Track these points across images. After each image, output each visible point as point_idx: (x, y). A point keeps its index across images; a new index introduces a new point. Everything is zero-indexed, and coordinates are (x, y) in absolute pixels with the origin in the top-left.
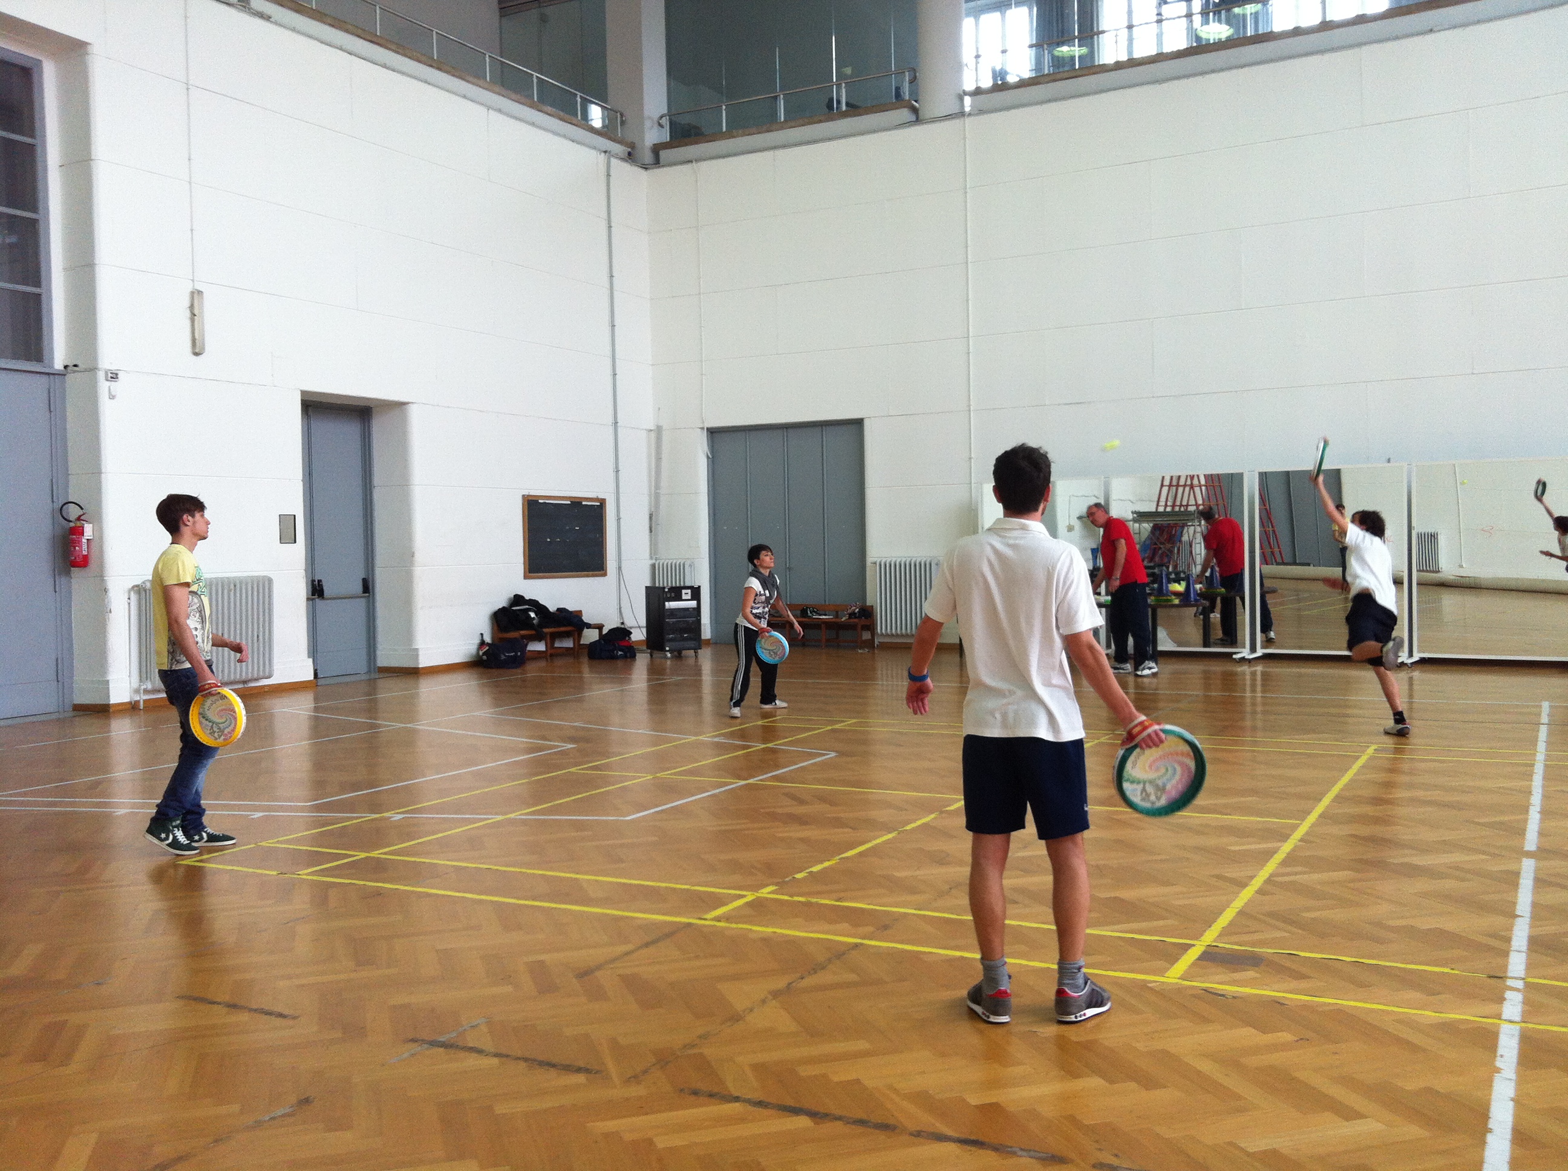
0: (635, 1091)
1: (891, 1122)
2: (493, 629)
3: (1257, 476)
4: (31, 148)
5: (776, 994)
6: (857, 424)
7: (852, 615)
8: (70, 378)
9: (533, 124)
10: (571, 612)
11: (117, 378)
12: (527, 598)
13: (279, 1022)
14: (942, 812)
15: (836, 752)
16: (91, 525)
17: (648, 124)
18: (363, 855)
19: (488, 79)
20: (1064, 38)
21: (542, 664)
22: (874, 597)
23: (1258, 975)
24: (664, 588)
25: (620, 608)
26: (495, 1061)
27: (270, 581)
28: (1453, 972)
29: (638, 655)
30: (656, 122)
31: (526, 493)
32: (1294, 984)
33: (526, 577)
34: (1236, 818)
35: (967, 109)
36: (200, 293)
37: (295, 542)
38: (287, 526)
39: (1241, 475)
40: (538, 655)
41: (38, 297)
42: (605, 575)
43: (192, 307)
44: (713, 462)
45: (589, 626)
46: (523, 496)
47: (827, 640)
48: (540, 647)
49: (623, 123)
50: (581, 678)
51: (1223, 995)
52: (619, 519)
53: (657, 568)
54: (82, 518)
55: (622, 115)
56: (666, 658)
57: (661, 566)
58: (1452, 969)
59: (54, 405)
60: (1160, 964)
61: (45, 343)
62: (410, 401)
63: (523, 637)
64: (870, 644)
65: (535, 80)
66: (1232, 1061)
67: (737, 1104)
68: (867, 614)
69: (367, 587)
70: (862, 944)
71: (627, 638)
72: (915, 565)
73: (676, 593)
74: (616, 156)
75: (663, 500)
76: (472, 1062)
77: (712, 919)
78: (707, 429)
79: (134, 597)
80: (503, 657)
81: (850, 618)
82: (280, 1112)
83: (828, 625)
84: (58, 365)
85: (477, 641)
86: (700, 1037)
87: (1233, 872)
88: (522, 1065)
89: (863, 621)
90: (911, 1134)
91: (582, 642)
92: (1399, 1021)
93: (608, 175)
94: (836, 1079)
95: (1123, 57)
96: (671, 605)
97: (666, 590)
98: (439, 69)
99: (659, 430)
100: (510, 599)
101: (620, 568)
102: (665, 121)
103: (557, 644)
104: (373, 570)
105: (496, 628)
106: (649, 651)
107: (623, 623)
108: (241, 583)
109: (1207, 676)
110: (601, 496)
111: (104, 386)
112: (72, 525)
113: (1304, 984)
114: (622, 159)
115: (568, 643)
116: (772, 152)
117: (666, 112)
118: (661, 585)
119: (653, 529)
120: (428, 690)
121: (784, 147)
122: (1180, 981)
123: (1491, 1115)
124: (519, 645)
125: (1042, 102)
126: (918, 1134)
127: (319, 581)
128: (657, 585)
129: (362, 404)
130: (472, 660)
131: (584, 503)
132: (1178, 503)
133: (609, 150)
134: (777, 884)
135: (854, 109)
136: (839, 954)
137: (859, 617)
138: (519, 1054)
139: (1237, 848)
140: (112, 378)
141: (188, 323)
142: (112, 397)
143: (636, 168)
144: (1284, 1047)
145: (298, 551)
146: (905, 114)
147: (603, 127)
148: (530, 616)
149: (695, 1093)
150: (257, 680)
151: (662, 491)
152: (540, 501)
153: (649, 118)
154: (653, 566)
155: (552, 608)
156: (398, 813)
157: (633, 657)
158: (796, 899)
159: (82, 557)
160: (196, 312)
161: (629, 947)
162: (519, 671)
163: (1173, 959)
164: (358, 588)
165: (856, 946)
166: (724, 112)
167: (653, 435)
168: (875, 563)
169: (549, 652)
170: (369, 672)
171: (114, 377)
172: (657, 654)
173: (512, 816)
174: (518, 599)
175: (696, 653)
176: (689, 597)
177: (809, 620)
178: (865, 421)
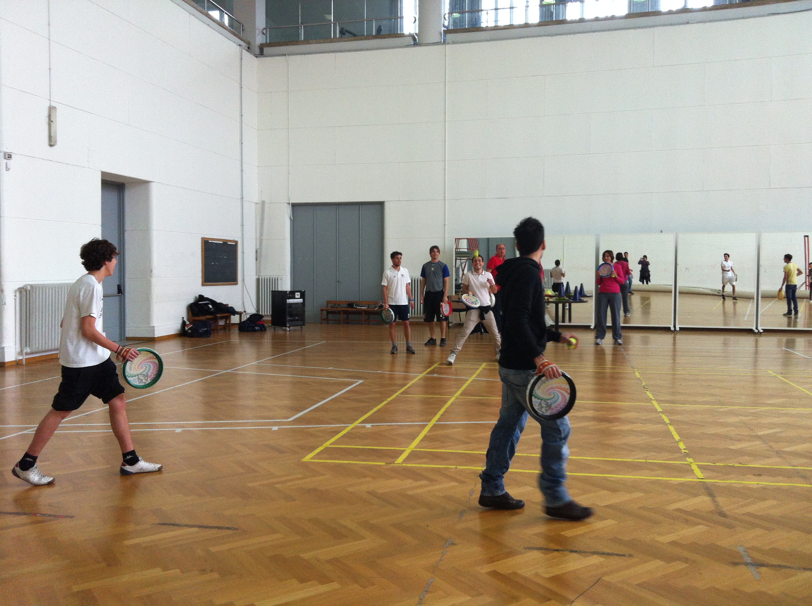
2: (188, 314)
6: (381, 204)
9: (209, 26)
11: (10, 157)
12: (205, 296)
17: (257, 32)
24: (286, 292)
30: (261, 32)
31: (203, 236)
33: (203, 285)
36: (54, 108)
42: (237, 284)
43: (49, 116)
44: (293, 222)
45: (236, 313)
46: (202, 238)
47: (365, 320)
49: (243, 30)
52: (243, 253)
53: (260, 281)
55: (243, 26)
57: (263, 280)
62: (153, 180)
63: (208, 319)
69: (121, 290)
71: (261, 320)
73: (292, 294)
74: (244, 49)
75: (264, 242)
78: (291, 204)
79: (18, 294)
80: (201, 331)
83: (366, 312)
85: (181, 321)
91: (230, 323)
93: (241, 59)
96: (290, 301)
97: (288, 293)
99: (263, 203)
100: (196, 298)
101: (243, 280)
102: (266, 32)
104: (124, 280)
105: (190, 313)
106: (273, 326)
110: (236, 239)
111: (3, 162)
114: (246, 51)
116: (334, 54)
119: (257, 259)
121: (341, 51)
124: (208, 324)
125: (488, 41)
130: (178, 333)
131: (229, 243)
133: (241, 44)
135: (381, 35)
140: (7, 157)
141: (47, 126)
142: (7, 169)
143: (252, 56)
146: (410, 40)
148: (209, 307)
151: (264, 237)
152: (210, 241)
153: (258, 29)
154: (258, 280)
157: (265, 330)
160: (52, 119)
164: (115, 290)
166: (302, 29)
167: (260, 206)
170: (121, 340)
172: (279, 328)
174: (201, 298)
175: (301, 327)
176: (299, 297)
177: (355, 309)
178: (385, 203)
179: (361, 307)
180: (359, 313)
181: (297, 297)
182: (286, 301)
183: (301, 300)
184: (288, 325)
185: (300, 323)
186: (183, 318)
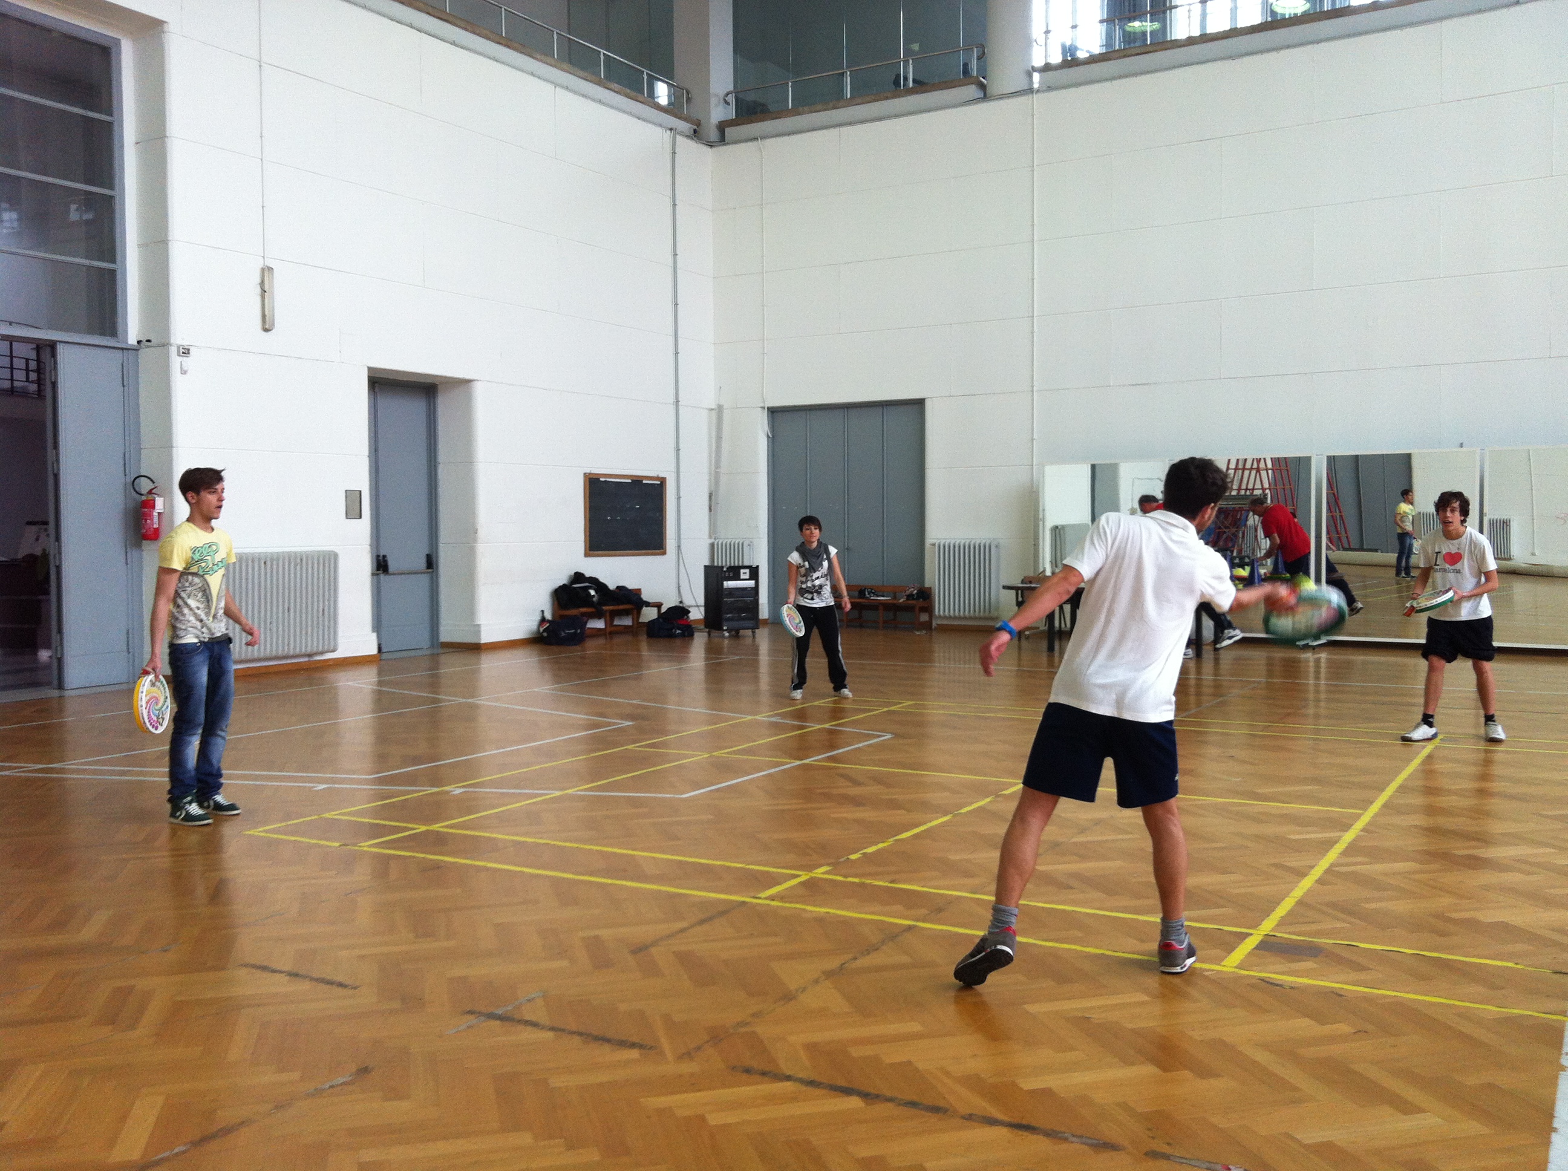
0: (687, 1068)
1: (941, 1103)
2: (553, 605)
3: (1325, 460)
4: (109, 125)
5: (829, 974)
6: (919, 404)
7: (910, 597)
8: (145, 354)
9: (600, 102)
10: (630, 590)
11: (189, 353)
12: (587, 575)
13: (340, 991)
14: (997, 796)
15: (892, 733)
16: (162, 499)
17: (713, 101)
18: (423, 828)
19: (556, 57)
20: (1137, 14)
21: (601, 641)
22: (932, 578)
23: (1315, 966)
24: (723, 567)
25: (679, 587)
26: (550, 1035)
27: (336, 556)
28: (1518, 966)
29: (697, 635)
30: (722, 100)
31: (588, 471)
32: (1354, 976)
33: (586, 555)
34: (1295, 807)
35: (1036, 86)
36: (270, 269)
37: (360, 517)
38: (353, 501)
39: (1309, 459)
40: (598, 632)
41: (113, 273)
42: (664, 553)
43: (262, 283)
44: (773, 443)
45: (648, 604)
46: (585, 474)
47: (885, 622)
48: (599, 624)
49: (689, 100)
50: (640, 656)
51: (1281, 986)
52: (679, 498)
53: (716, 546)
54: (153, 491)
55: (688, 93)
56: (723, 637)
57: (720, 546)
58: (1516, 964)
59: (128, 380)
60: (1217, 952)
61: (120, 320)
62: (475, 378)
63: (583, 614)
64: (928, 626)
65: (602, 57)
66: (1289, 1051)
67: (789, 1083)
68: (925, 595)
69: (431, 563)
70: (915, 926)
71: (686, 617)
72: (975, 548)
73: (734, 572)
74: (681, 134)
75: (723, 479)
76: (528, 1035)
77: (766, 898)
78: (768, 408)
80: (563, 634)
81: (908, 599)
82: (341, 1080)
83: (886, 606)
84: (132, 340)
85: (537, 618)
86: (754, 1015)
87: (1293, 861)
88: (577, 1040)
89: (921, 603)
90: (964, 1118)
91: (640, 621)
92: (1460, 1015)
93: (674, 153)
94: (888, 1060)
95: (1196, 33)
96: (729, 584)
97: (725, 569)
98: (509, 47)
99: (720, 408)
100: (570, 576)
101: (679, 547)
102: (731, 99)
103: (617, 622)
104: (437, 548)
105: (556, 602)
106: (707, 630)
107: (681, 602)
108: (307, 558)
109: (1270, 663)
110: (662, 475)
111: (176, 361)
112: (144, 498)
113: (1363, 976)
114: (688, 137)
115: (627, 621)
116: (837, 129)
117: (731, 88)
118: (720, 564)
119: (712, 508)
120: (489, 664)
121: (850, 124)
122: (1237, 970)
123: (1556, 1114)
124: (579, 622)
125: (1113, 78)
126: (969, 1117)
127: (384, 556)
128: (716, 564)
129: (428, 381)
130: (533, 636)
131: (644, 482)
132: (1244, 486)
133: (674, 127)
134: (828, 865)
135: (921, 86)
136: (892, 935)
137: (918, 598)
138: (574, 1029)
139: (1297, 837)
140: (183, 353)
141: (258, 299)
142: (184, 372)
143: (702, 146)
144: (1343, 1038)
145: (363, 526)
146: (972, 91)
147: (670, 104)
148: (590, 593)
149: (748, 1071)
150: (322, 653)
151: (722, 470)
152: (601, 479)
153: (717, 95)
154: (712, 545)
155: (612, 586)
156: (460, 787)
157: (691, 635)
158: (850, 879)
159: (153, 530)
160: (266, 288)
161: (683, 924)
162: (578, 648)
163: (1230, 949)
164: (422, 564)
165: (910, 928)
166: (790, 89)
167: (714, 414)
168: (934, 545)
169: (608, 630)
170: (432, 646)
171: (186, 352)
172: (715, 633)
173: (570, 791)
174: (578, 577)
175: (753, 632)
176: (747, 577)
177: (866, 601)
178: (926, 401)
179: (878, 596)
180: (875, 607)
181: (742, 577)
182: (722, 584)
183: (752, 583)
184: (725, 628)
185: (750, 623)
186: (543, 611)
